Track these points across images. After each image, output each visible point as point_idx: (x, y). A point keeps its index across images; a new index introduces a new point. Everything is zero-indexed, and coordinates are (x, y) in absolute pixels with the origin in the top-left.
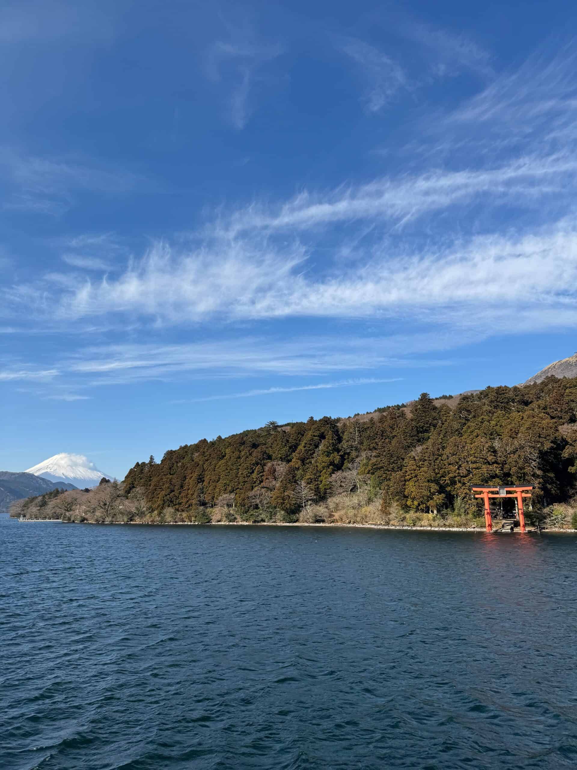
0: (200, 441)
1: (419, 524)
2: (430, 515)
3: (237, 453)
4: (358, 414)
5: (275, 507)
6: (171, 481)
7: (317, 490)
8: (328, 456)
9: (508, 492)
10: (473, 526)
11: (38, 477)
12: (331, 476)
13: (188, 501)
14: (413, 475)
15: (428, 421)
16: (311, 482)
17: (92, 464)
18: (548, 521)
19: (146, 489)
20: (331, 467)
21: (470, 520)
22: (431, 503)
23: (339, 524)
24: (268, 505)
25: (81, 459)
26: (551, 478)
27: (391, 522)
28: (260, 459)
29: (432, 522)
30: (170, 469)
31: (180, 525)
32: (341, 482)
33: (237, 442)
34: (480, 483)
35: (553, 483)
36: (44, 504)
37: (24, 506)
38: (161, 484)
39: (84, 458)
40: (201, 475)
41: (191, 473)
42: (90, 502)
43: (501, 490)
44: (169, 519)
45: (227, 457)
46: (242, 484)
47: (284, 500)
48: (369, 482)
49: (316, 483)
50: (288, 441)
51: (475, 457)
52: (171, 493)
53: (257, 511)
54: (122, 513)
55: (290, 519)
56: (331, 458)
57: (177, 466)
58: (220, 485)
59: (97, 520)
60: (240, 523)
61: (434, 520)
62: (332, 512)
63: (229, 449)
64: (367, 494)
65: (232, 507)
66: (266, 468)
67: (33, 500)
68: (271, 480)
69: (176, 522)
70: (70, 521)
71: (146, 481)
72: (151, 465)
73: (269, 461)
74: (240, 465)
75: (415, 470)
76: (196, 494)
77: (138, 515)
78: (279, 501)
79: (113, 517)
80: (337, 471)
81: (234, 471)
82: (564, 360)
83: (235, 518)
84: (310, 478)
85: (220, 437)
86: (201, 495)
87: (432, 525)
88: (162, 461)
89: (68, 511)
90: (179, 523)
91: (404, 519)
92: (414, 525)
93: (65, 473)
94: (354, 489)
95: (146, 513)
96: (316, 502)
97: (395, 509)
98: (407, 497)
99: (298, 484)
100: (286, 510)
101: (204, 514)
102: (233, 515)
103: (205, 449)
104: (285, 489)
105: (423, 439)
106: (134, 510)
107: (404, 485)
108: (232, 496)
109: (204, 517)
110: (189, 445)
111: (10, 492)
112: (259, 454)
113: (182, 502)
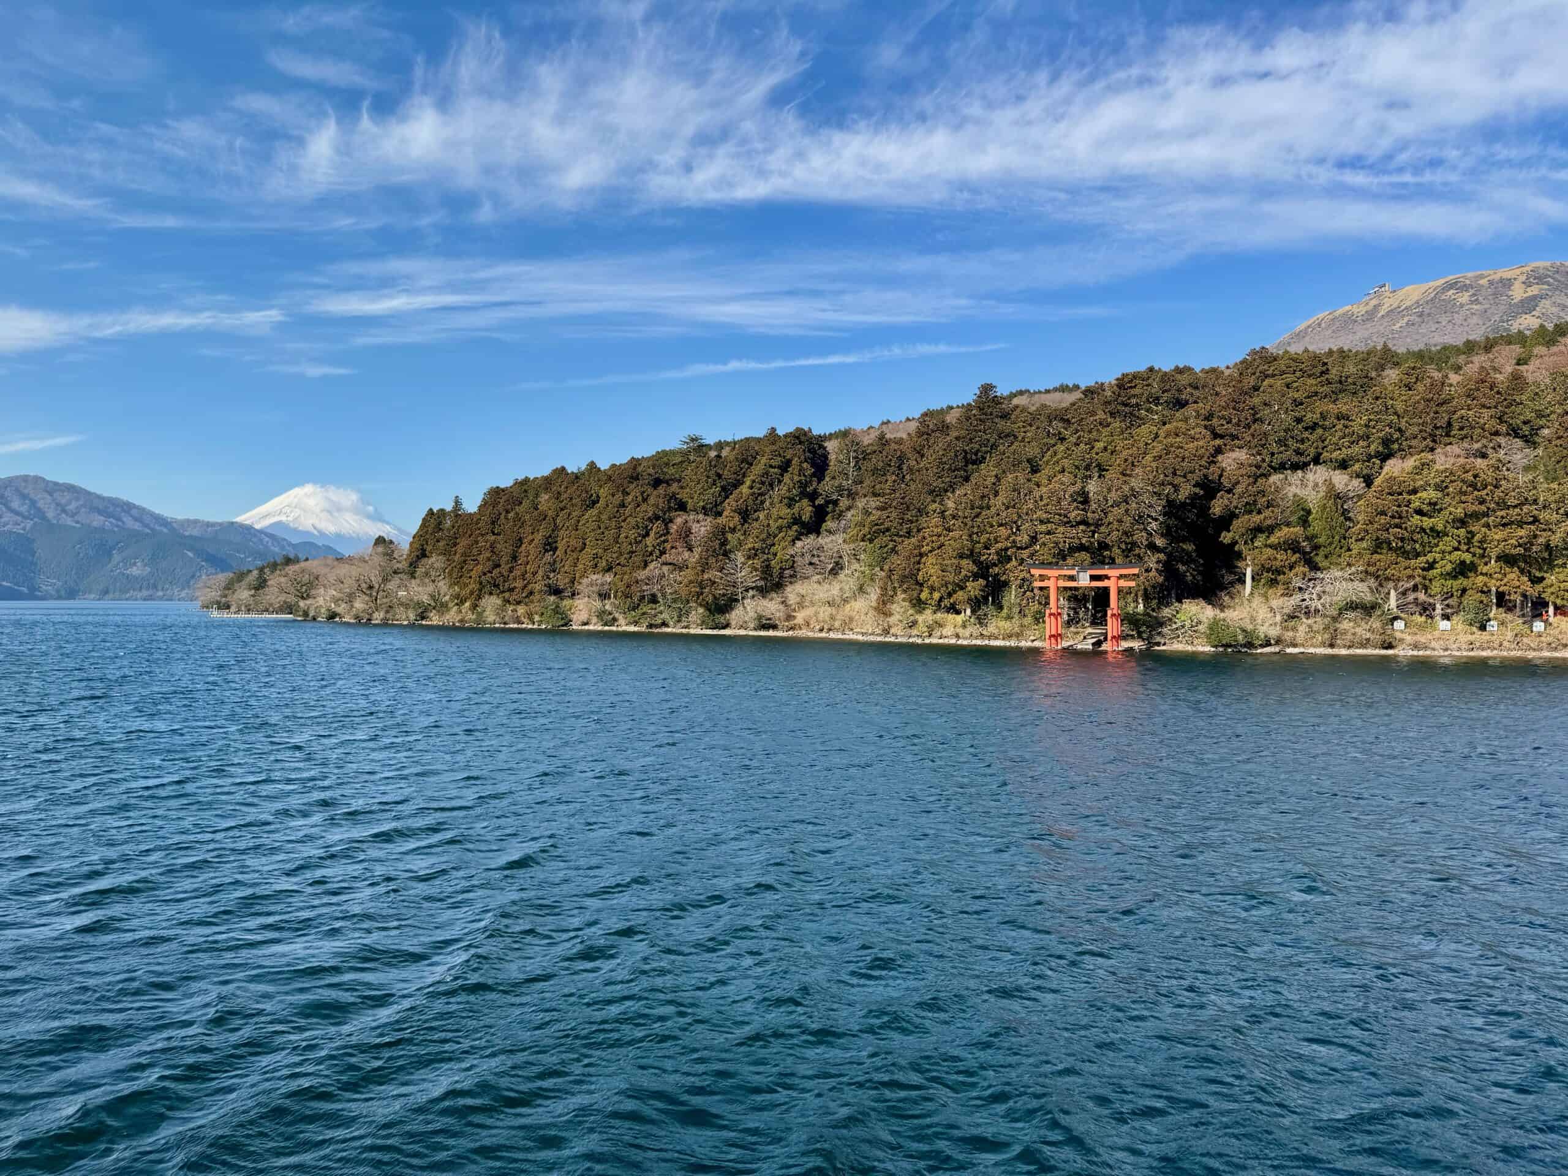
0: (555, 471)
1: (940, 634)
2: (960, 618)
3: (619, 496)
5: (688, 602)
6: (492, 546)
7: (767, 569)
8: (789, 506)
10: (1032, 638)
12: (794, 544)
13: (525, 586)
14: (936, 545)
16: (756, 555)
17: (371, 508)
18: (1165, 630)
19: (448, 560)
20: (795, 527)
21: (1028, 627)
22: (960, 595)
23: (803, 633)
24: (674, 596)
25: (348, 498)
26: (1188, 554)
27: (892, 631)
28: (662, 510)
29: (960, 631)
30: (493, 523)
31: (513, 629)
32: (813, 556)
33: (625, 475)
34: (1050, 560)
35: (1193, 561)
36: (261, 585)
37: (227, 588)
38: (475, 551)
39: (354, 497)
40: (550, 536)
41: (533, 532)
42: (342, 583)
43: (1081, 574)
44: (492, 618)
45: (602, 502)
46: (627, 556)
47: (702, 587)
48: (863, 556)
49: (766, 556)
50: (719, 475)
51: (1047, 512)
52: (493, 569)
53: (654, 606)
54: (407, 606)
55: (714, 622)
56: (796, 510)
57: (506, 518)
58: (585, 558)
60: (625, 628)
61: (964, 626)
62: (794, 610)
63: (607, 489)
64: (858, 578)
65: (609, 598)
66: (673, 528)
67: (241, 576)
68: (680, 550)
69: (505, 623)
70: (308, 618)
71: (448, 545)
72: (457, 516)
73: (679, 513)
74: (624, 521)
75: (940, 536)
76: (540, 573)
77: (434, 608)
78: (693, 589)
79: (387, 612)
80: (807, 535)
81: (613, 531)
82: (1341, 310)
83: (615, 620)
84: (754, 548)
85: (592, 466)
86: (552, 575)
87: (960, 635)
88: (478, 508)
89: (303, 598)
90: (510, 626)
91: (914, 624)
92: (930, 635)
93: (319, 526)
94: (836, 569)
95: (451, 605)
96: (763, 591)
97: (900, 608)
98: (921, 585)
99: (729, 559)
100: (707, 607)
101: (557, 610)
102: (610, 614)
103: (562, 487)
104: (705, 566)
106: (426, 599)
107: (919, 562)
108: (609, 578)
109: (558, 616)
110: (532, 478)
111: (206, 560)
112: (661, 500)
113: (515, 587)
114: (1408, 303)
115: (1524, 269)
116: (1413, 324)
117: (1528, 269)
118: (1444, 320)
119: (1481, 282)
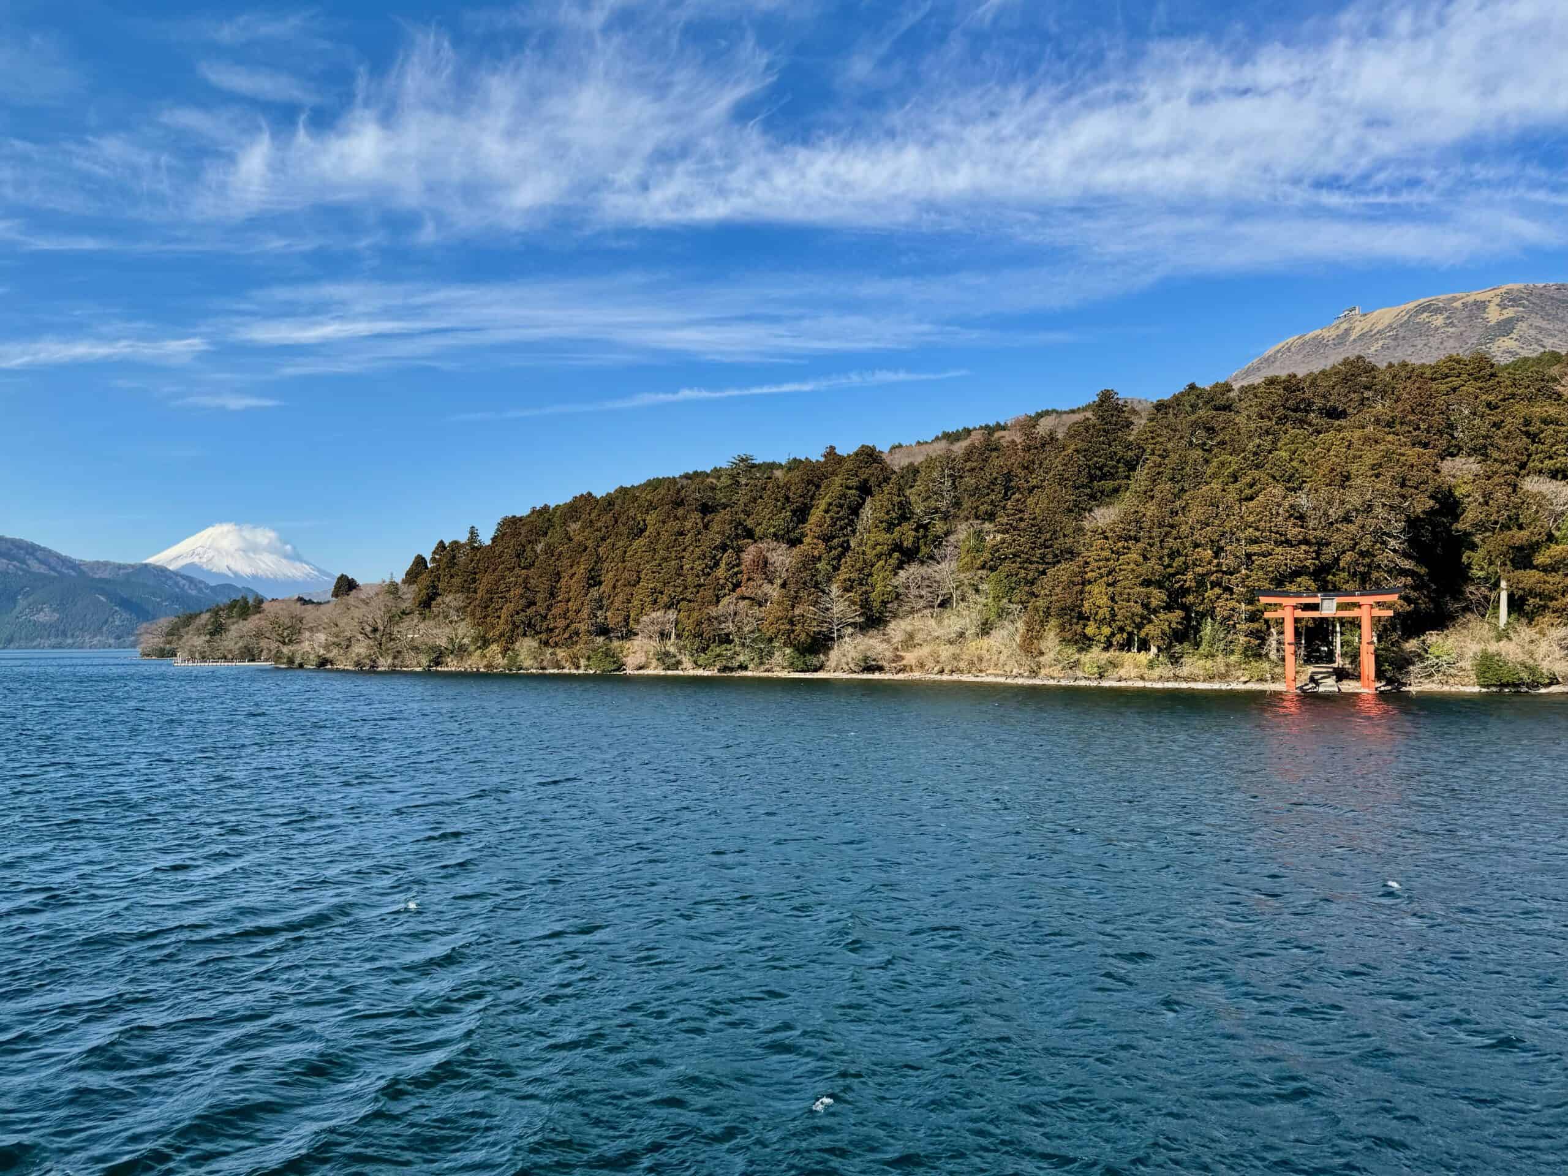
0: (579, 498)
1: (1116, 676)
2: (1143, 658)
3: (673, 523)
4: (900, 446)
5: (771, 640)
6: (526, 581)
7: (865, 604)
8: (888, 531)
9: (1341, 607)
10: (1243, 679)
11: (176, 574)
12: (896, 574)
13: (568, 626)
14: (1103, 571)
15: (1115, 453)
16: (852, 587)
17: (288, 547)
18: (1414, 668)
19: (467, 598)
20: (896, 555)
21: (1237, 666)
23: (917, 675)
24: (755, 636)
25: (264, 536)
27: (1043, 672)
28: (728, 538)
29: (1146, 671)
30: (518, 556)
31: (553, 675)
32: (919, 586)
36: (218, 630)
37: (170, 633)
38: (503, 588)
39: (272, 535)
40: (593, 569)
41: (571, 566)
42: (337, 625)
43: (1323, 603)
44: (527, 663)
45: (651, 531)
46: (695, 590)
47: (791, 622)
48: (984, 587)
49: (864, 588)
50: (787, 498)
51: (1257, 529)
52: (528, 607)
53: (729, 647)
54: (416, 649)
55: (805, 663)
56: (896, 535)
57: (533, 550)
58: (641, 593)
59: (357, 664)
60: (691, 673)
61: (1151, 665)
62: (900, 649)
63: (654, 516)
64: (980, 612)
65: (671, 638)
66: (746, 557)
67: (189, 619)
68: (759, 582)
69: (543, 669)
70: (294, 665)
71: (466, 581)
72: (473, 548)
73: (750, 541)
74: (684, 550)
75: (1108, 560)
76: (585, 612)
77: (452, 653)
78: (782, 627)
79: (395, 658)
80: (908, 563)
81: (673, 563)
82: (1311, 335)
83: (679, 663)
84: (849, 580)
86: (599, 613)
87: (1146, 676)
88: (494, 539)
89: (284, 643)
90: (552, 671)
91: (1076, 665)
92: (1101, 677)
93: (232, 566)
94: (947, 602)
95: (472, 648)
96: (863, 629)
97: (1051, 642)
98: (1087, 618)
99: (822, 591)
100: (796, 648)
101: (607, 653)
102: (674, 656)
103: (593, 515)
104: (794, 601)
105: (1102, 492)
106: (443, 642)
107: (1082, 592)
108: (672, 615)
109: (609, 659)
110: (552, 506)
111: (120, 605)
112: (727, 527)
113: (556, 628)
114: (1380, 327)
115: (1498, 292)
116: (1388, 348)
117: (1504, 290)
118: (1420, 343)
119: (1454, 304)
